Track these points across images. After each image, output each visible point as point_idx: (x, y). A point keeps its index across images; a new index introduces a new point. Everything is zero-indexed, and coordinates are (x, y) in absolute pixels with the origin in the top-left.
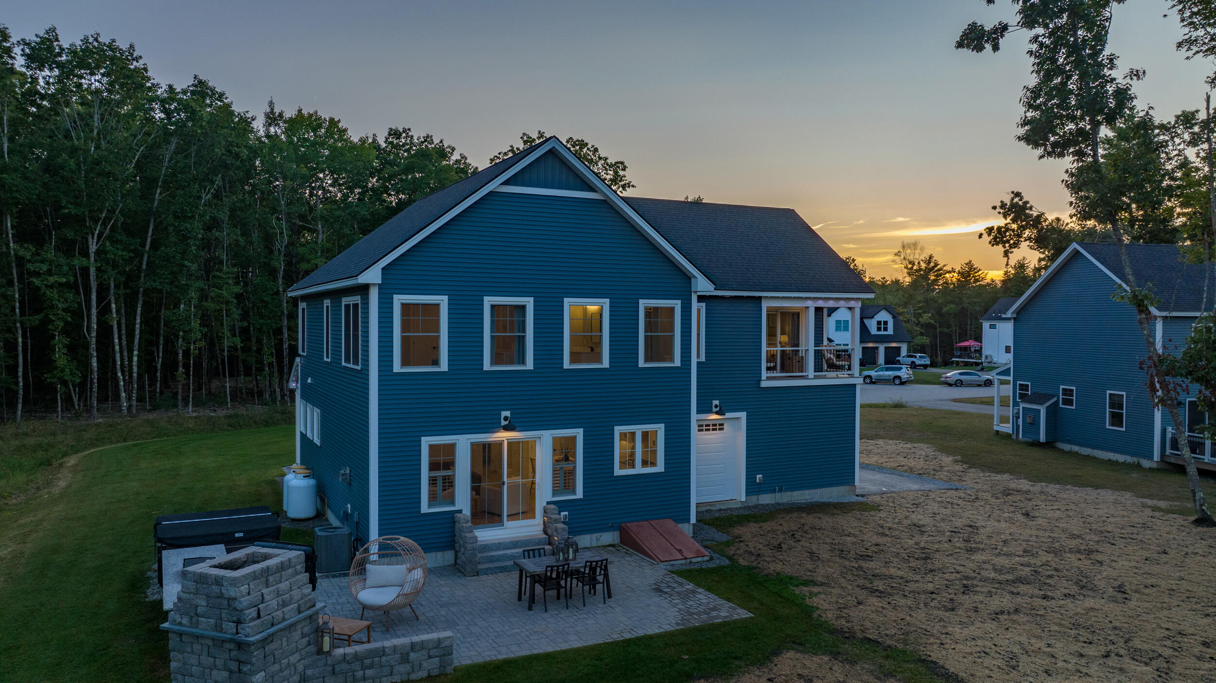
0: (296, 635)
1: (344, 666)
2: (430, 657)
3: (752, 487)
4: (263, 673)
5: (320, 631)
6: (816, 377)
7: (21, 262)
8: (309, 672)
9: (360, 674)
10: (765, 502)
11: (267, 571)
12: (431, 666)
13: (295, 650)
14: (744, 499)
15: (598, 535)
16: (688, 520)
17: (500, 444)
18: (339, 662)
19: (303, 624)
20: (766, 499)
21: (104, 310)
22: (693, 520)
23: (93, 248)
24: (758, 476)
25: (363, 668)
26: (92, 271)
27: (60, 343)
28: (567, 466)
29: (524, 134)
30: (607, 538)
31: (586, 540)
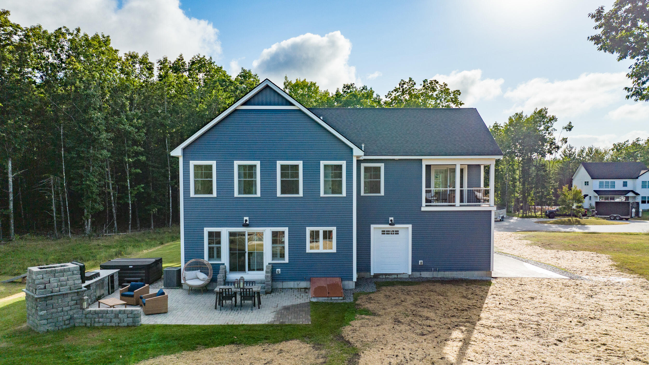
0: (69, 299)
1: (91, 316)
2: (128, 317)
3: (415, 268)
4: (45, 312)
6: (461, 206)
8: (75, 316)
9: (97, 320)
10: (425, 276)
12: (129, 321)
13: (67, 305)
14: (410, 273)
15: (298, 282)
16: (352, 279)
17: (244, 233)
18: (88, 313)
19: (73, 295)
20: (426, 274)
22: (355, 279)
24: (420, 261)
25: (99, 318)
28: (279, 246)
29: (402, 80)
30: (303, 284)
31: (291, 284)
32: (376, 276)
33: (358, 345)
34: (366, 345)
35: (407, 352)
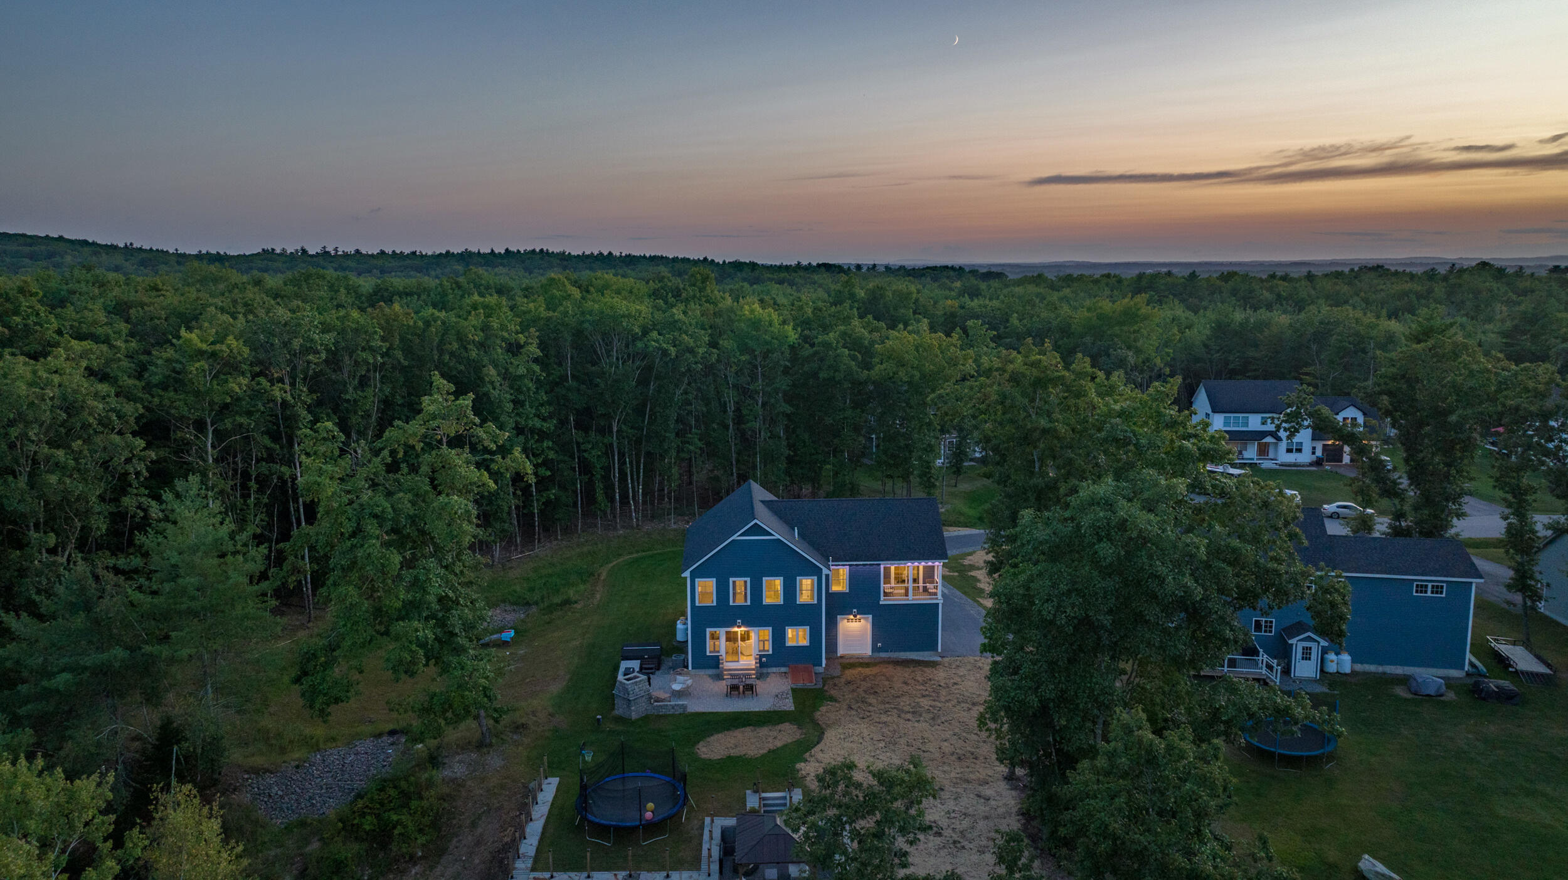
1: (657, 708)
2: (680, 709)
3: (875, 649)
5: (651, 698)
6: (913, 599)
7: (578, 444)
8: (648, 708)
9: (661, 710)
11: (636, 682)
12: (681, 711)
14: (869, 654)
15: (780, 668)
16: (821, 665)
17: (737, 632)
20: (883, 655)
21: (622, 463)
22: (824, 665)
23: (615, 429)
24: (879, 644)
26: (615, 445)
27: (599, 487)
30: (783, 669)
31: (774, 670)
32: (841, 657)
33: (824, 726)
34: (828, 726)
35: (850, 731)
